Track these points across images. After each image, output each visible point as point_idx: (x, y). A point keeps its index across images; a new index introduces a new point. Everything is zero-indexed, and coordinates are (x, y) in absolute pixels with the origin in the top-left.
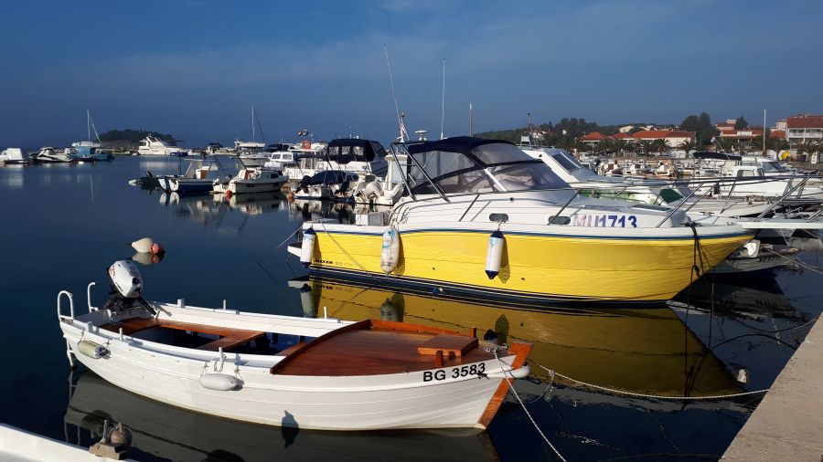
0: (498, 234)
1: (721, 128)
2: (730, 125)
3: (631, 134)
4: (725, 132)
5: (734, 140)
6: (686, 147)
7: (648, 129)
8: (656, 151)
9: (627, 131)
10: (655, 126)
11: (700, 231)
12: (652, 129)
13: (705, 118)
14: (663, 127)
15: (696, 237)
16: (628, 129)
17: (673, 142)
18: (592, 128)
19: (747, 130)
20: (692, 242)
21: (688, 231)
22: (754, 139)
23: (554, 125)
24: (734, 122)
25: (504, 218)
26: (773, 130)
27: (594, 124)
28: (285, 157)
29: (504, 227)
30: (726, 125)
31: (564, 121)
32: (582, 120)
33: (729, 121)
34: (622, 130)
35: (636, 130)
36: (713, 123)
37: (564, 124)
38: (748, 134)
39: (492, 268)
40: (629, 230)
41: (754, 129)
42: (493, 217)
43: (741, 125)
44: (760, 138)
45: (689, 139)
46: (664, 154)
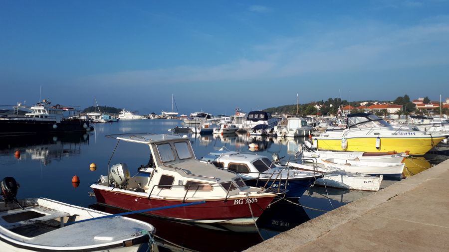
0: (378, 138)
1: (415, 103)
2: (420, 101)
3: (367, 106)
4: (419, 105)
5: (424, 109)
6: (399, 113)
7: (375, 103)
8: (382, 115)
9: (364, 105)
10: (379, 102)
11: (433, 136)
12: (378, 104)
13: (407, 98)
14: (383, 102)
15: (432, 137)
16: (365, 103)
17: (391, 110)
18: (345, 103)
19: (430, 104)
20: (431, 139)
21: (430, 136)
22: (435, 109)
23: (324, 102)
24: (423, 99)
25: (378, 134)
26: (444, 104)
27: (346, 101)
28: (227, 119)
29: (380, 136)
30: (418, 101)
31: (330, 100)
32: (340, 99)
33: (420, 99)
34: (361, 104)
35: (370, 105)
36: (411, 100)
37: (330, 101)
38: (432, 106)
39: (378, 146)
40: (413, 136)
41: (434, 103)
42: (375, 134)
43: (426, 101)
44: (438, 109)
45: (399, 109)
46: (387, 117)
